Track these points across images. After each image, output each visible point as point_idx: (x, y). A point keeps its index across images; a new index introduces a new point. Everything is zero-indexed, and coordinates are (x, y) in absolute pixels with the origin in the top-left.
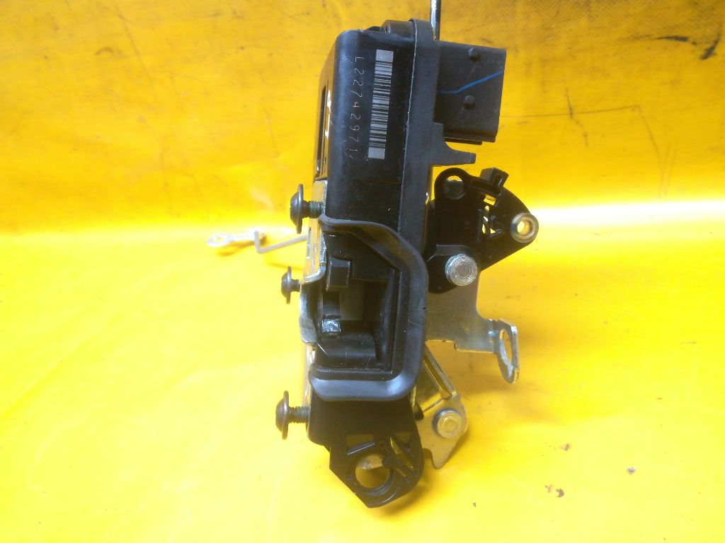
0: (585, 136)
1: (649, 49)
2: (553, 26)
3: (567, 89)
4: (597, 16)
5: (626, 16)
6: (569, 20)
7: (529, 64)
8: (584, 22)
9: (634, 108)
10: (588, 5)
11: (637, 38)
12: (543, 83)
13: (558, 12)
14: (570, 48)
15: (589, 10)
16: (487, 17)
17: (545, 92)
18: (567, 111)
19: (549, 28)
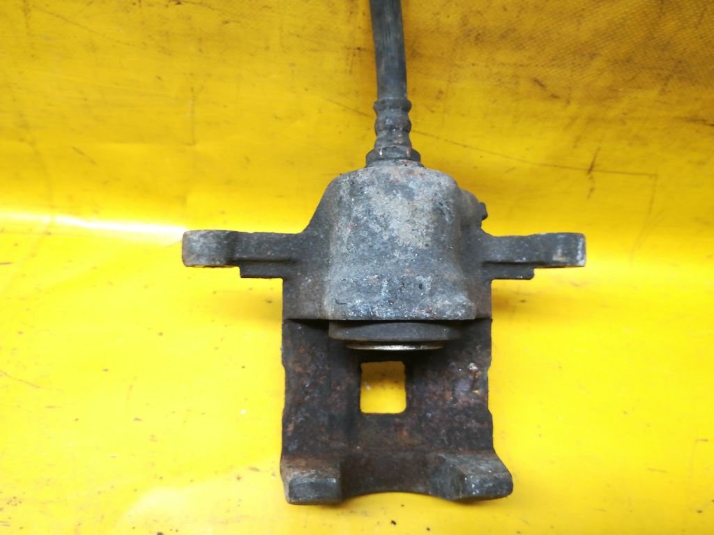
0: (592, 190)
1: (697, 131)
2: (621, 89)
3: (599, 149)
4: (670, 92)
5: (697, 99)
6: (641, 88)
7: (574, 119)
9: (651, 176)
10: (668, 80)
11: (693, 119)
12: (578, 139)
13: (634, 78)
14: (625, 114)
15: (666, 85)
16: (553, 60)
17: (575, 147)
18: (589, 167)
19: (614, 90)
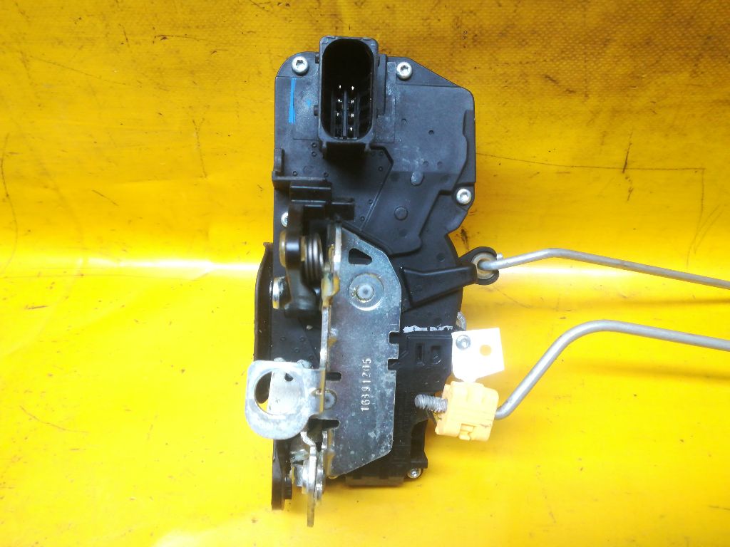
0: (630, 191)
3: (630, 144)
7: (596, 113)
8: (684, 77)
9: (696, 170)
12: (605, 134)
18: (622, 165)
19: (638, 77)
